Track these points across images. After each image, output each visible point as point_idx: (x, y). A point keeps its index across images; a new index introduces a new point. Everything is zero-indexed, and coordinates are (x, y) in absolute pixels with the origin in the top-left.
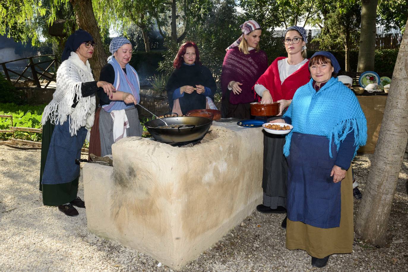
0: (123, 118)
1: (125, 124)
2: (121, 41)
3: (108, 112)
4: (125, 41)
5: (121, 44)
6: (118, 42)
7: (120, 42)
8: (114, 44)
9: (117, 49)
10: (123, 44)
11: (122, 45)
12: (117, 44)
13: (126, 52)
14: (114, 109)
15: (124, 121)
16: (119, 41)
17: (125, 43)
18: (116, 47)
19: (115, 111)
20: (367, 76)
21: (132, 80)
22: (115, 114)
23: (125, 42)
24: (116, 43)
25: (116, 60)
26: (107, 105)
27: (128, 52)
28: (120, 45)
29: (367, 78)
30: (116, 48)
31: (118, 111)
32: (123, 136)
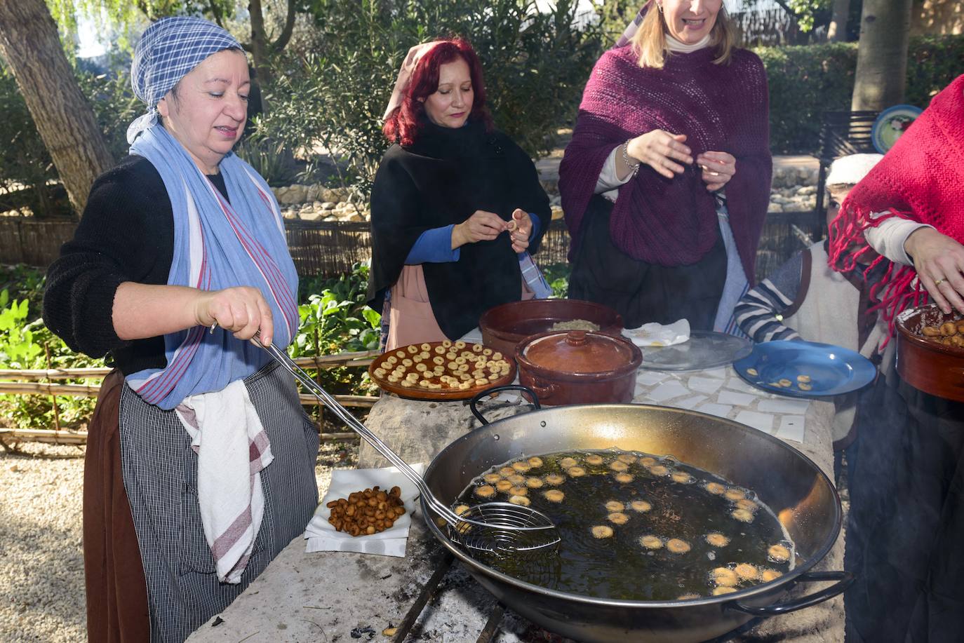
0: (242, 426)
1: (254, 453)
2: (196, 39)
3: (161, 405)
4: (215, 35)
5: (194, 51)
6: (177, 42)
7: (187, 40)
8: (156, 53)
9: (177, 78)
10: (206, 50)
11: (202, 58)
12: (177, 54)
13: (220, 96)
14: (192, 391)
15: (249, 439)
16: (184, 36)
17: (214, 49)
18: (168, 70)
19: (201, 397)
20: (892, 119)
21: (261, 227)
22: (199, 417)
23: (217, 43)
24: (170, 48)
25: (170, 133)
26: (156, 374)
27: (231, 93)
28: (191, 59)
29: (893, 126)
30: (172, 75)
31: (212, 398)
32: (250, 513)
